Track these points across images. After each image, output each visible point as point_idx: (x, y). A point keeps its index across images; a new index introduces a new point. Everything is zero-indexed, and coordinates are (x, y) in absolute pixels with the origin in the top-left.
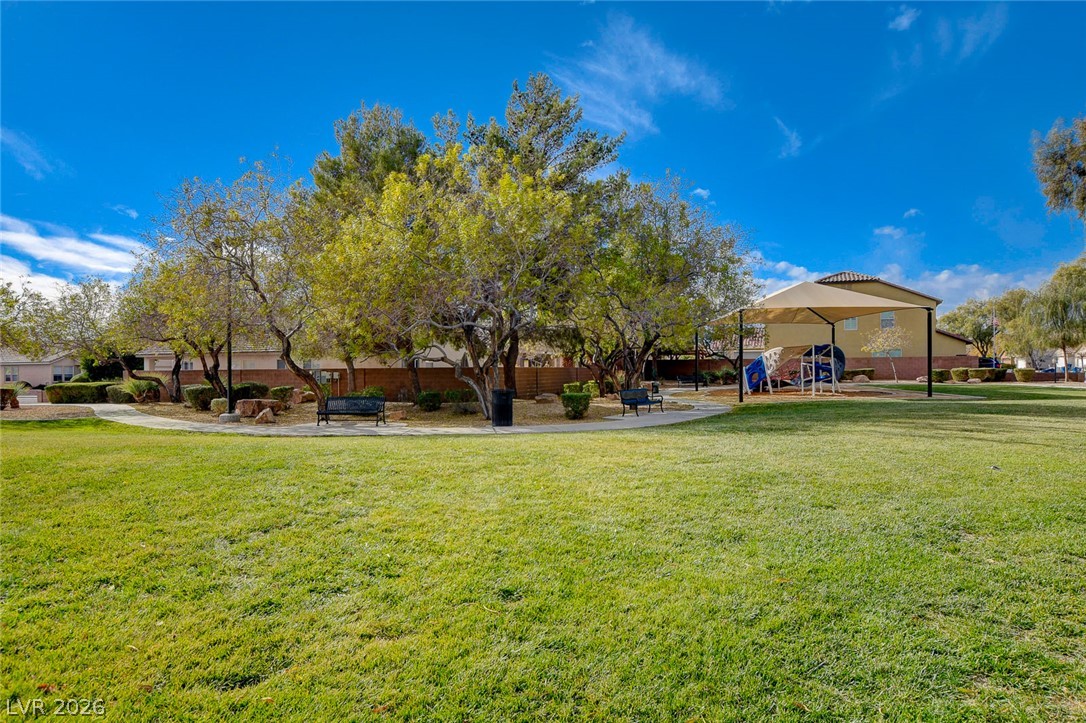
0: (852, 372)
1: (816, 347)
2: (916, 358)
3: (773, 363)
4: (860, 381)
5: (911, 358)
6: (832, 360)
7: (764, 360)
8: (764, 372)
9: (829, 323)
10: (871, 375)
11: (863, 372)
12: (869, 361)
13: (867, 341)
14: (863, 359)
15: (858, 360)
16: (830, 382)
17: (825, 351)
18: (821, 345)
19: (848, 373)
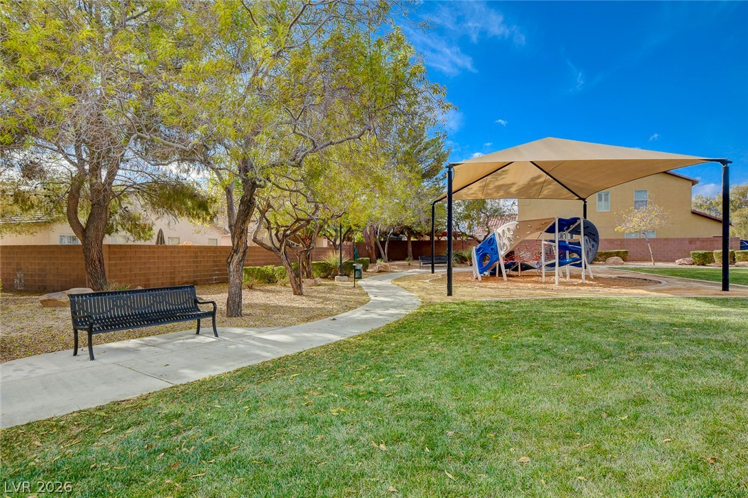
0: (606, 254)
1: (560, 220)
2: (671, 239)
3: (507, 242)
4: (614, 263)
5: (666, 239)
6: (581, 238)
7: (497, 238)
8: (497, 253)
9: (580, 199)
10: (625, 257)
11: (617, 254)
12: (623, 242)
13: (621, 221)
14: (617, 240)
15: (611, 242)
16: (580, 265)
17: (572, 227)
18: (568, 217)
19: (601, 255)
